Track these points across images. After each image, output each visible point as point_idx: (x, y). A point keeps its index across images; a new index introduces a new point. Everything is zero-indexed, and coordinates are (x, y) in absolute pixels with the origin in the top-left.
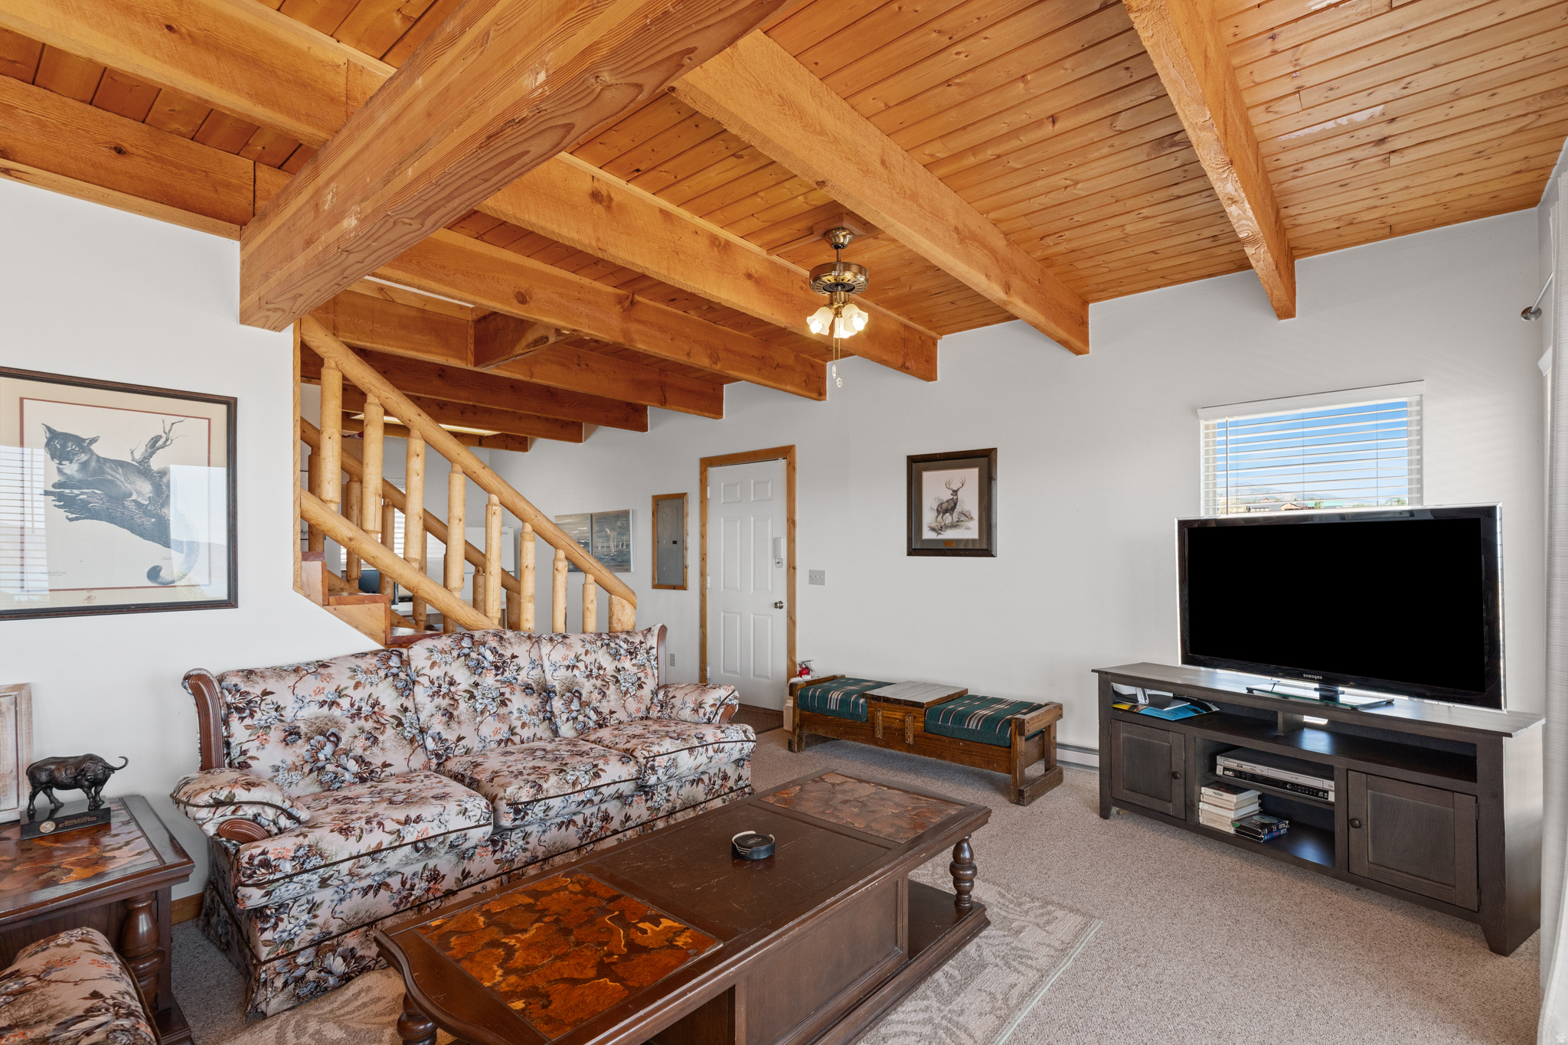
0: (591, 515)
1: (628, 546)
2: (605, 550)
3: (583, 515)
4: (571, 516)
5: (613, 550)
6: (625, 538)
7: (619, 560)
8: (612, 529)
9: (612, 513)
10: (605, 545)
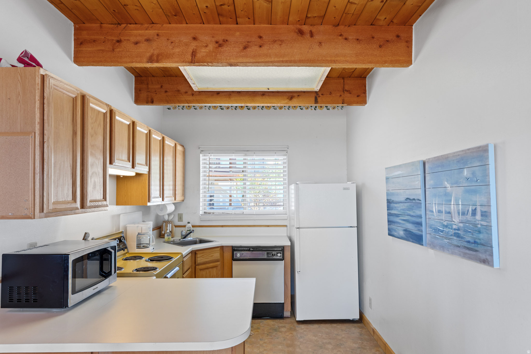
0: (424, 164)
1: (486, 215)
2: (443, 216)
3: (413, 164)
4: (400, 166)
5: (456, 219)
6: (479, 199)
7: (468, 238)
8: (456, 184)
9: (454, 155)
10: (443, 209)
